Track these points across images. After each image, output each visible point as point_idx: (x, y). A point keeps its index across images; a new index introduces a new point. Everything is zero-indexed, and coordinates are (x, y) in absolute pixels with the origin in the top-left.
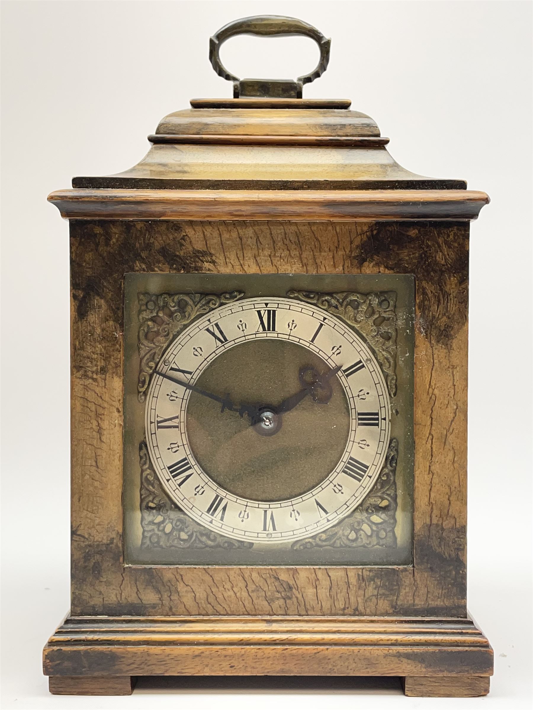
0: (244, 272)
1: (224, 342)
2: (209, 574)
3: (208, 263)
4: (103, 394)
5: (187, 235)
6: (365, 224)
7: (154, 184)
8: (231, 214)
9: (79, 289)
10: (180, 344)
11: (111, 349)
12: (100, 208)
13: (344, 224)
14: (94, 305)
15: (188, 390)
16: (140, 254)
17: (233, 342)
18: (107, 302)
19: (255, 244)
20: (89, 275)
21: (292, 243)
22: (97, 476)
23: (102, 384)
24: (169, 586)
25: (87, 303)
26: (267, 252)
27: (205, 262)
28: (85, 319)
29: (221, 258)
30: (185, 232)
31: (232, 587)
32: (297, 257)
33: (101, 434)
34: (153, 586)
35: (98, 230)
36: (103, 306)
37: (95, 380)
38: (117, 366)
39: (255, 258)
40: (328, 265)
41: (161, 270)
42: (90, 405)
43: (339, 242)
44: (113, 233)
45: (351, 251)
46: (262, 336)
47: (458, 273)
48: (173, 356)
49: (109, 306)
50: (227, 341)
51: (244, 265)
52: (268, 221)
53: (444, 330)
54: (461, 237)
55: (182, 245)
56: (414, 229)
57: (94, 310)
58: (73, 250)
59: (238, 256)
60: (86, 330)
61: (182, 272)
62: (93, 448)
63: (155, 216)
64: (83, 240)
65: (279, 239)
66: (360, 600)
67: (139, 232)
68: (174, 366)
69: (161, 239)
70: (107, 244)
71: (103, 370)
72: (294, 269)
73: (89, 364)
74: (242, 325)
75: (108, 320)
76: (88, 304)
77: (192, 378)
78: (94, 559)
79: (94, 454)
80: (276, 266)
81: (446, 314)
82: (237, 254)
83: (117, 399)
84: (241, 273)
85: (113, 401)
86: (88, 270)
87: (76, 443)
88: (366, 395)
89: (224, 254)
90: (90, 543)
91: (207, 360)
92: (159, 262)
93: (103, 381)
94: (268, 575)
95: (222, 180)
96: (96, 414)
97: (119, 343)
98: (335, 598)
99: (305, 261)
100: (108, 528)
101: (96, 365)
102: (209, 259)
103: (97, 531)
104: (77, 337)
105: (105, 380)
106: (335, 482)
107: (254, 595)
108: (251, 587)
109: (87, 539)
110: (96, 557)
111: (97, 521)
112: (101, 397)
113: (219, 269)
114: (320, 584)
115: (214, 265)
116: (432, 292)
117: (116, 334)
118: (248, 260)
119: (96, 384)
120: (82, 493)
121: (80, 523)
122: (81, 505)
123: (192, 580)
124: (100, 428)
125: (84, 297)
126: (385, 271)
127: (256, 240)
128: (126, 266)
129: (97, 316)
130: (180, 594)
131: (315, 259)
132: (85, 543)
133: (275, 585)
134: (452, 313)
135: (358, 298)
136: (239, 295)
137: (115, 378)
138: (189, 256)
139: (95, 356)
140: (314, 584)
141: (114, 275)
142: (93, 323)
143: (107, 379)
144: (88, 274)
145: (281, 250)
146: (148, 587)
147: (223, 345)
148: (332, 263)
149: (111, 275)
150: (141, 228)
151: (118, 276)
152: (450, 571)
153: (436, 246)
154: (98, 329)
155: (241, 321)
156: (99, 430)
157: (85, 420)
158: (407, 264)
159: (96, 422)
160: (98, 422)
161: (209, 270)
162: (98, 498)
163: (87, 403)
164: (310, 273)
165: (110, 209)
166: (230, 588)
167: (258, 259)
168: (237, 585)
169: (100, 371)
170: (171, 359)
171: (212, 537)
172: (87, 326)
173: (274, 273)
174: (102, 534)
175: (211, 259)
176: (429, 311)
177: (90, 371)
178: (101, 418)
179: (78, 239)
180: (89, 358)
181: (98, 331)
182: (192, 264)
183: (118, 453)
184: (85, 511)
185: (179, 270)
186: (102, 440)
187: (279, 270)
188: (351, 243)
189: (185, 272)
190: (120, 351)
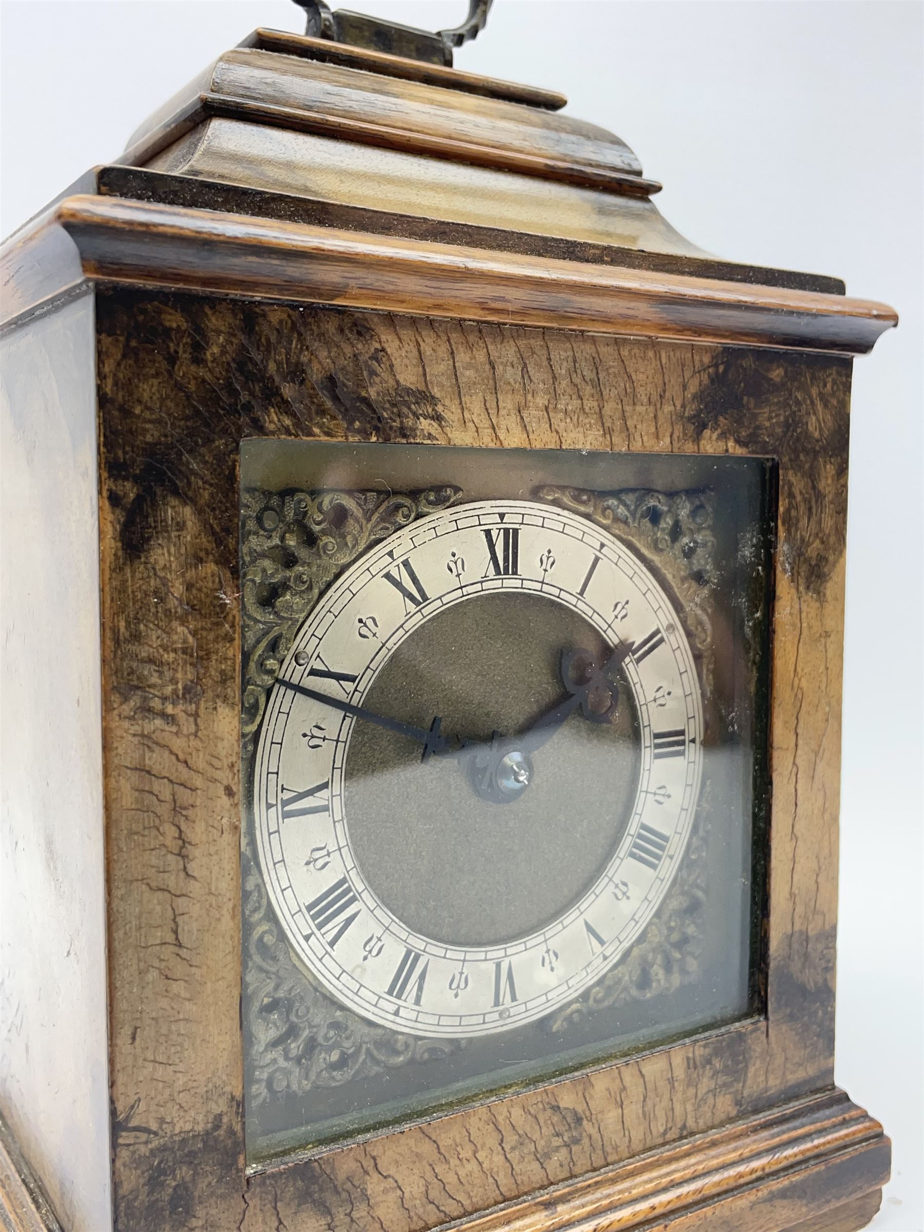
0: (498, 443)
1: (421, 603)
2: (430, 1138)
3: (428, 421)
4: (191, 754)
5: (383, 350)
6: (707, 349)
7: (306, 211)
8: (483, 306)
9: (126, 479)
10: (329, 611)
11: (211, 636)
12: (189, 259)
13: (674, 347)
14: (165, 521)
15: (348, 720)
16: (278, 388)
17: (438, 603)
18: (199, 512)
19: (520, 380)
20: (151, 440)
21: (586, 382)
22: (179, 969)
23: (188, 726)
24: (348, 1192)
25: (147, 517)
26: (541, 400)
27: (421, 418)
28: (143, 559)
29: (453, 408)
30: (380, 342)
31: (475, 1153)
32: (595, 413)
33: (187, 857)
34: (314, 1202)
35: (174, 320)
36: (189, 524)
37: (171, 719)
38: (225, 679)
39: (519, 411)
40: (647, 433)
41: (328, 434)
42: (157, 786)
43: (665, 384)
44: (212, 331)
45: (684, 406)
46: (495, 585)
47: (837, 456)
48: (315, 641)
49: (205, 523)
50: (428, 599)
51: (499, 428)
52: (544, 328)
53: (817, 565)
54: (841, 387)
55: (373, 373)
56: (778, 367)
57: (166, 535)
58: (107, 369)
59: (488, 405)
60: (144, 587)
61: (374, 439)
62: (169, 895)
63: (320, 296)
64: (134, 343)
65: (563, 372)
66: (689, 1107)
67: (275, 332)
68: (319, 666)
69: (326, 354)
70: (198, 360)
71: (190, 693)
72: (590, 438)
73: (155, 679)
74: (456, 563)
75: (201, 561)
76: (151, 520)
77: (356, 690)
78: (174, 1179)
79: (170, 913)
80: (557, 432)
81: (820, 535)
82: (485, 401)
83: (226, 762)
84: (492, 445)
85: (217, 769)
86: (148, 426)
87: (123, 891)
88: (667, 696)
89: (460, 398)
90: (161, 1141)
91: (387, 645)
92: (322, 412)
93: (191, 719)
94: (540, 1106)
95: (453, 223)
96: (174, 809)
97: (230, 618)
98: (652, 1115)
99: (608, 424)
100: (207, 1092)
101: (174, 681)
102: (430, 410)
103: (181, 1107)
104: (122, 609)
105: (196, 715)
106: (616, 879)
107: (514, 1156)
108: (511, 1139)
109: (156, 1134)
110: (178, 1172)
111: (181, 1081)
112: (186, 762)
113: (449, 435)
114: (627, 1096)
115: (440, 425)
116: (801, 492)
117: (224, 596)
118: (507, 417)
119: (174, 729)
120: (140, 1019)
121: (136, 1097)
122: (138, 1050)
123: (397, 1162)
124: (184, 842)
125: (139, 498)
126: (735, 449)
127: (522, 370)
128: (244, 419)
129: (172, 550)
130: (372, 1201)
131: (624, 419)
132: (150, 1146)
133: (552, 1123)
134: (827, 532)
135: (659, 502)
136: (455, 495)
137: (220, 710)
138: (388, 401)
139: (170, 657)
140: (618, 1099)
141: (217, 443)
142: (165, 567)
143: (201, 714)
144: (149, 438)
145: (567, 397)
146: (303, 1206)
147: (420, 611)
148: (653, 430)
149: (208, 441)
150: (281, 321)
151: (226, 445)
152: (816, 1012)
153: (808, 402)
154: (177, 584)
155: (454, 555)
156: (182, 848)
157: (145, 828)
158: (768, 437)
159: (174, 828)
160: (179, 827)
161: (430, 436)
162: (182, 1024)
163: (151, 782)
164: (616, 449)
165: (218, 265)
166: (469, 1154)
167: (525, 415)
168: (483, 1145)
169: (184, 694)
170: (309, 650)
171: (400, 1046)
172: (149, 577)
173: (553, 447)
174: (192, 1113)
175: (433, 410)
176: (797, 530)
177: (156, 696)
178: (186, 817)
179: (121, 338)
180: (155, 663)
181: (178, 589)
182: (395, 421)
183: (230, 900)
184: (150, 1066)
185: (366, 434)
186: (190, 872)
187: (563, 441)
188: (685, 387)
189: (381, 440)
190: (232, 640)
